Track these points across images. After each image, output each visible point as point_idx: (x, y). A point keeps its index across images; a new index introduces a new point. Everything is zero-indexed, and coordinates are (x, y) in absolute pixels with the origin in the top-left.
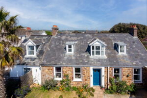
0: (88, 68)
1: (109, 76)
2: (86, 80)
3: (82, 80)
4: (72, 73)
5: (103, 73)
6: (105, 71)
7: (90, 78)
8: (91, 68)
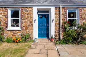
0: (30, 9)
1: (61, 21)
2: (27, 28)
3: (21, 28)
4: (7, 17)
5: (53, 16)
6: (56, 14)
7: (32, 25)
8: (35, 10)
